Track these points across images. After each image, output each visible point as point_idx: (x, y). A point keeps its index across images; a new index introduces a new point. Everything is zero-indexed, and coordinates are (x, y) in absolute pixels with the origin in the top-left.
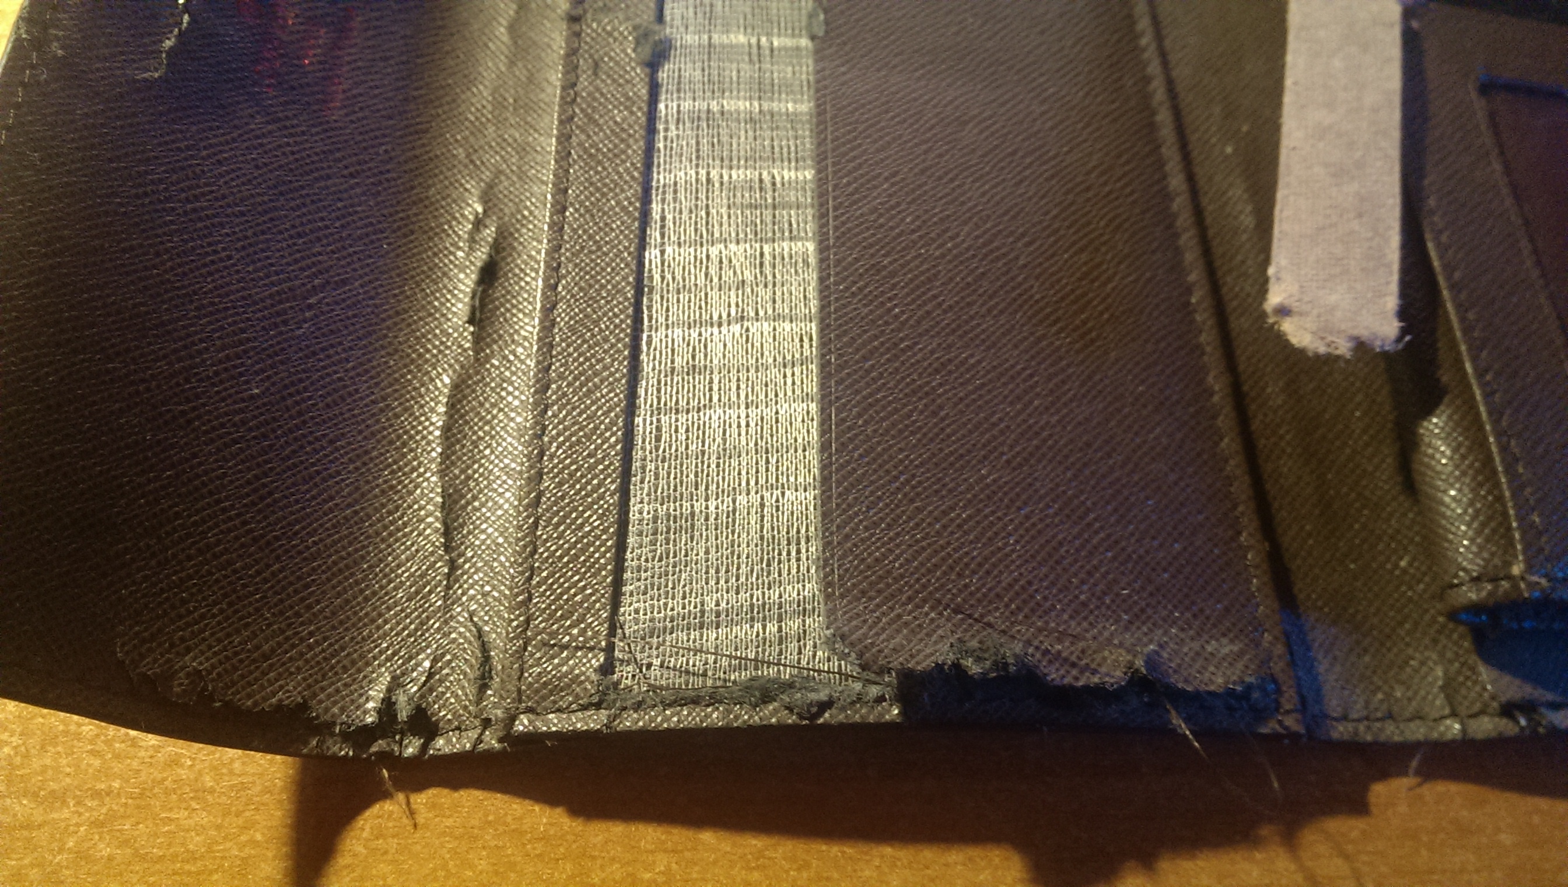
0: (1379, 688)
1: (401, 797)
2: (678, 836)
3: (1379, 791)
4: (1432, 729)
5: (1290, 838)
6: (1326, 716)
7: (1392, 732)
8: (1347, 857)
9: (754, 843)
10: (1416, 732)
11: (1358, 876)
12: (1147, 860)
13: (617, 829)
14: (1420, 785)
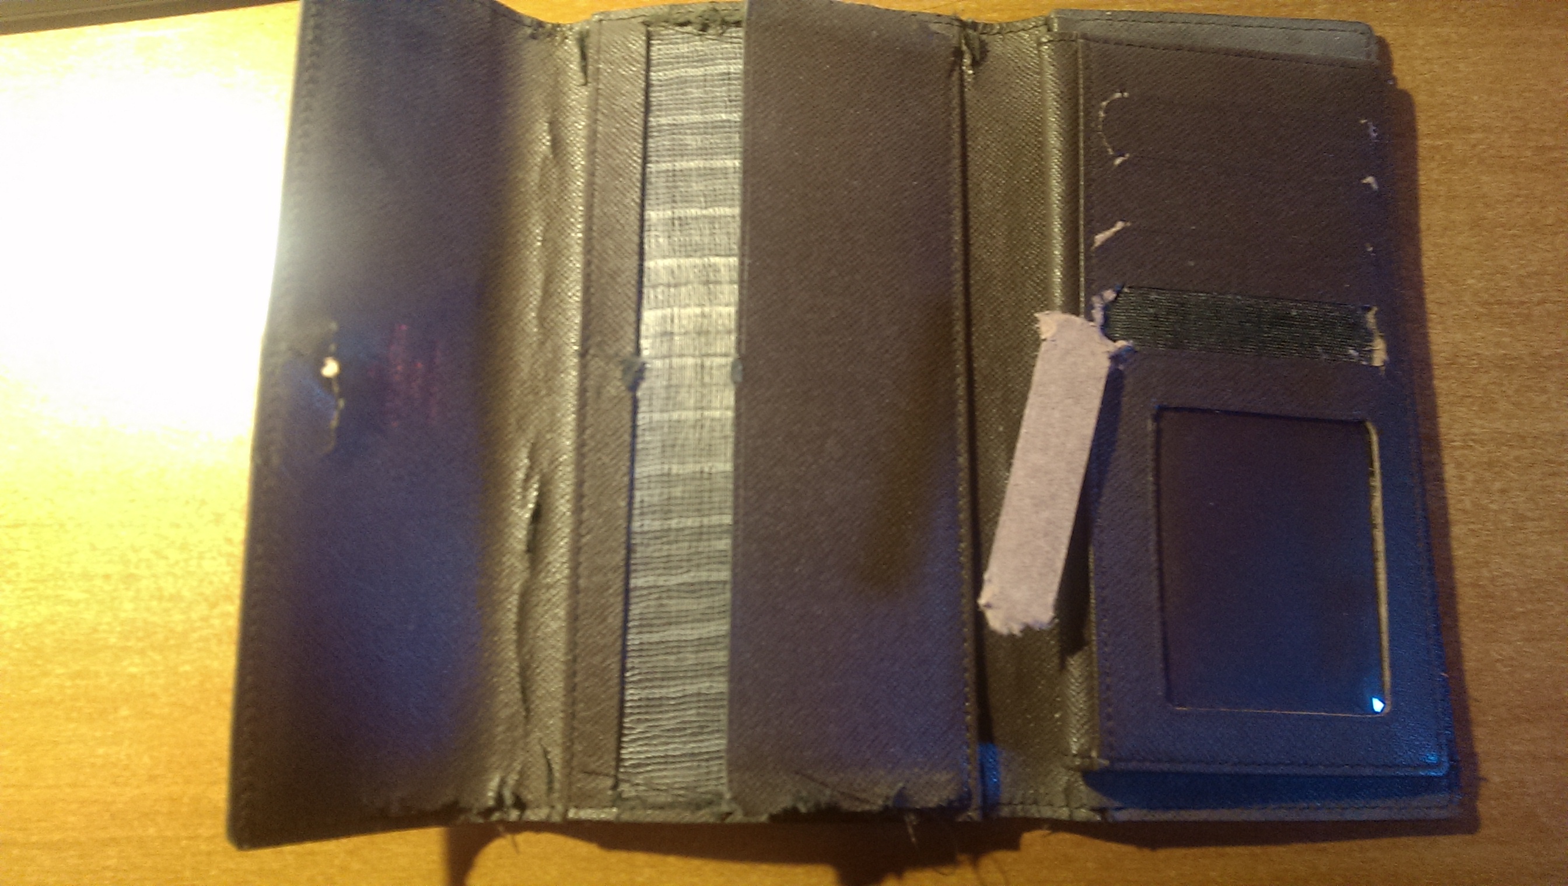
0: (1031, 787)
1: (509, 837)
2: (656, 859)
3: (1027, 837)
4: (1055, 812)
5: (975, 862)
6: (999, 804)
7: (1034, 812)
8: (1003, 872)
9: (696, 863)
10: (1047, 812)
11: (1007, 882)
12: (899, 872)
13: (623, 855)
14: (1049, 834)
